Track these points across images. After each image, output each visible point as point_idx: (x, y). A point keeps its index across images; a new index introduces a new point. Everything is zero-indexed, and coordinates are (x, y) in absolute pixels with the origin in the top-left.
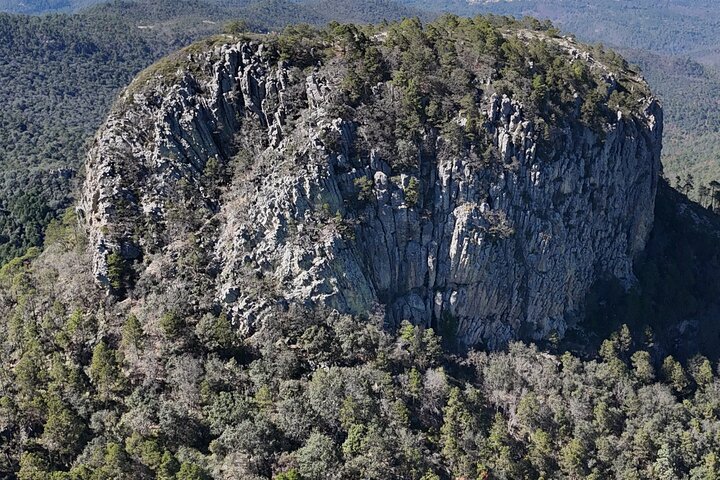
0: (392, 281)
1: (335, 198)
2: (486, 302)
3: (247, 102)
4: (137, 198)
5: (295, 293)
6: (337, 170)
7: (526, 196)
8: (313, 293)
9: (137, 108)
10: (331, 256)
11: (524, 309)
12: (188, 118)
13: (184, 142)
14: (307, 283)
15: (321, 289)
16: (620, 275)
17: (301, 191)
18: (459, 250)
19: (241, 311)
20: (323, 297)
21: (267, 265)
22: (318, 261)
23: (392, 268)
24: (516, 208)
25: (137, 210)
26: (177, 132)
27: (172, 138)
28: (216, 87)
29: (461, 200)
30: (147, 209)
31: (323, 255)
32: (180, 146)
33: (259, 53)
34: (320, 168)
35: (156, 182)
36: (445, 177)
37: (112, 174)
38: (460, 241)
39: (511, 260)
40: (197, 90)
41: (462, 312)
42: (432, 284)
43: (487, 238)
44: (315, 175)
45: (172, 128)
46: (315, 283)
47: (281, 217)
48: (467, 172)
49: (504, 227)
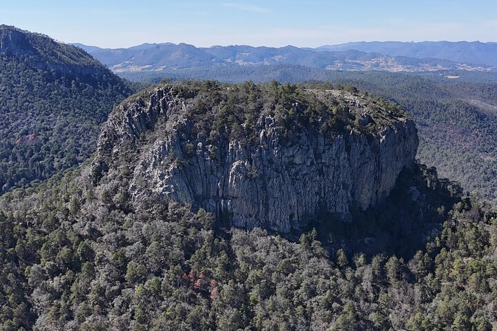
0: (203, 192)
1: (178, 151)
2: (246, 207)
3: (162, 111)
4: (112, 147)
5: (157, 190)
6: (181, 140)
7: (271, 162)
8: (163, 191)
9: (120, 111)
10: (171, 176)
11: (267, 213)
12: (136, 116)
13: (133, 126)
14: (161, 186)
15: (166, 189)
16: (340, 211)
17: (164, 147)
18: (232, 181)
19: (135, 195)
20: (167, 193)
21: (149, 177)
22: (166, 177)
23: (203, 186)
24: (264, 166)
25: (111, 151)
26: (131, 121)
27: (129, 124)
28: (150, 104)
29: (237, 159)
30: (115, 151)
31: (169, 175)
32: (132, 127)
33: (171, 92)
34: (172, 138)
35: (121, 141)
36: (230, 148)
37: (105, 136)
38: (232, 177)
39: (259, 189)
40: (144, 105)
41: (235, 210)
42: (220, 195)
43: (246, 177)
44: (170, 141)
45: (129, 119)
46: (165, 186)
47: (155, 157)
48: (240, 147)
49: (254, 173)
